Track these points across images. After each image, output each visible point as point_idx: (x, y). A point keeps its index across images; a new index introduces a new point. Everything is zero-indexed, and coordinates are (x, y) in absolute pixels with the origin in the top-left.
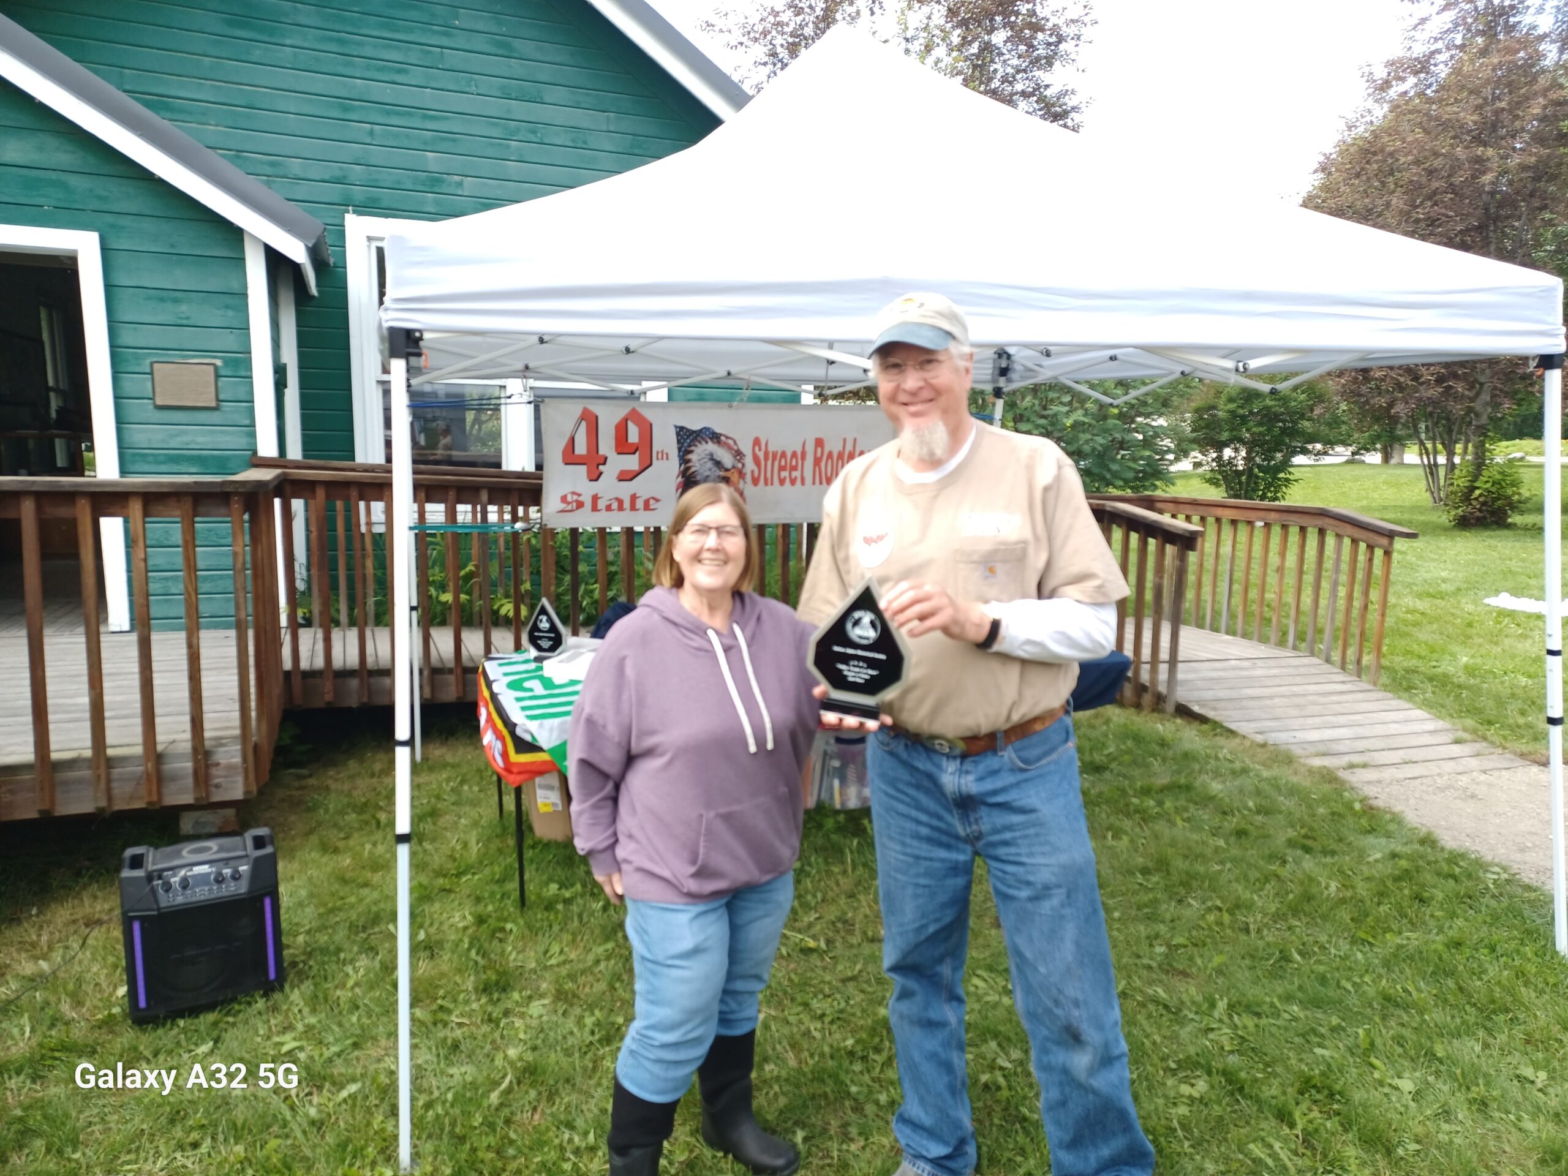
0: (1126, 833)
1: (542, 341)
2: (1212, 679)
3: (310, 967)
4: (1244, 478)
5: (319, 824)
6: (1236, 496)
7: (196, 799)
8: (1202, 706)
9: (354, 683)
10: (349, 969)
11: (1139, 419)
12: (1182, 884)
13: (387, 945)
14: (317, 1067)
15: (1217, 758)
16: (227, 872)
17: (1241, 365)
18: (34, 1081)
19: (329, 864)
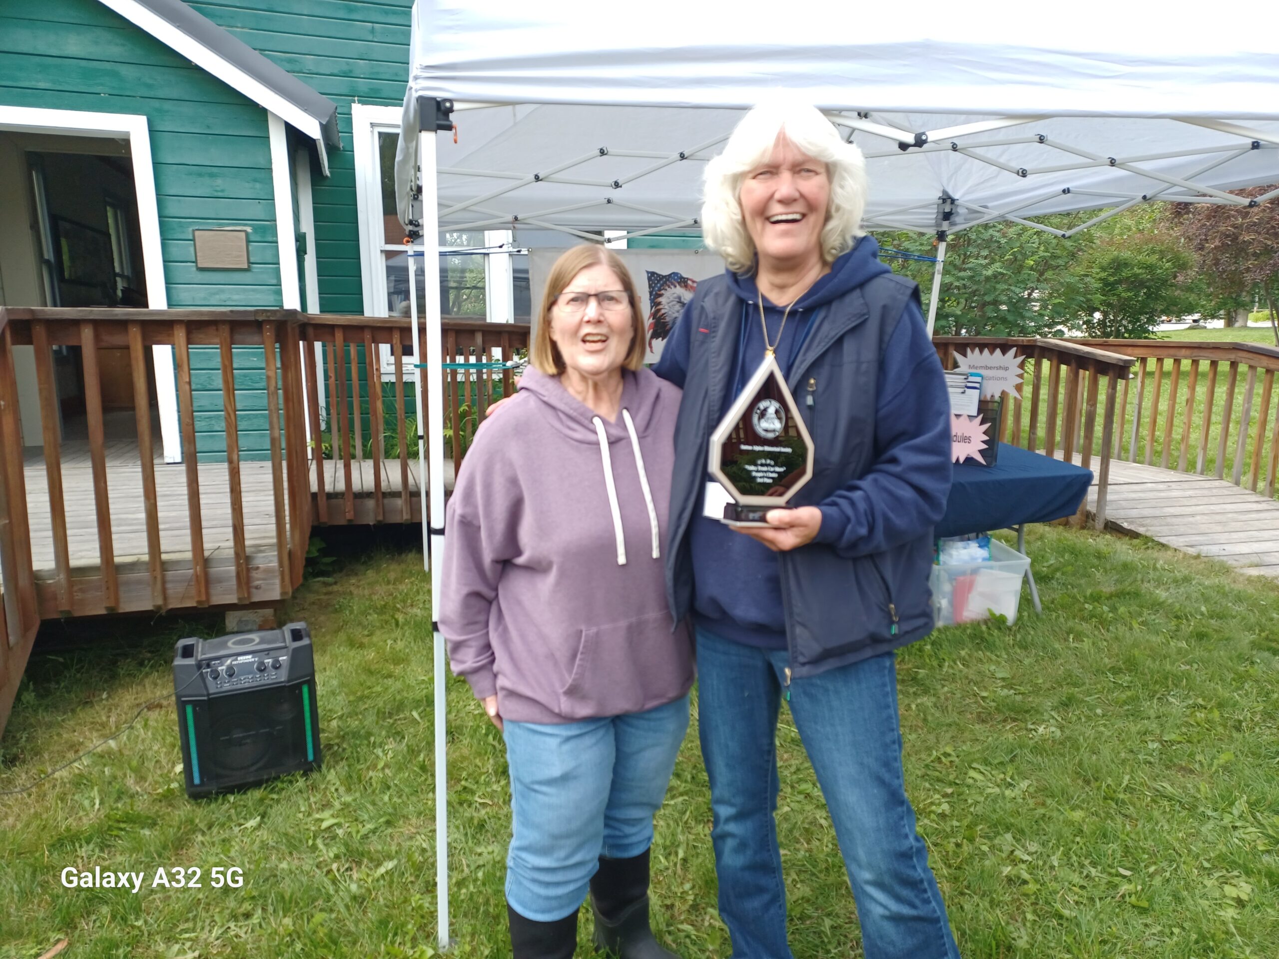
0: (1086, 636)
2: (1134, 500)
3: (344, 750)
5: (346, 623)
7: (239, 599)
9: (371, 503)
10: (379, 751)
12: (1156, 683)
13: (412, 730)
14: (355, 844)
16: (269, 661)
18: (102, 850)
19: (356, 657)
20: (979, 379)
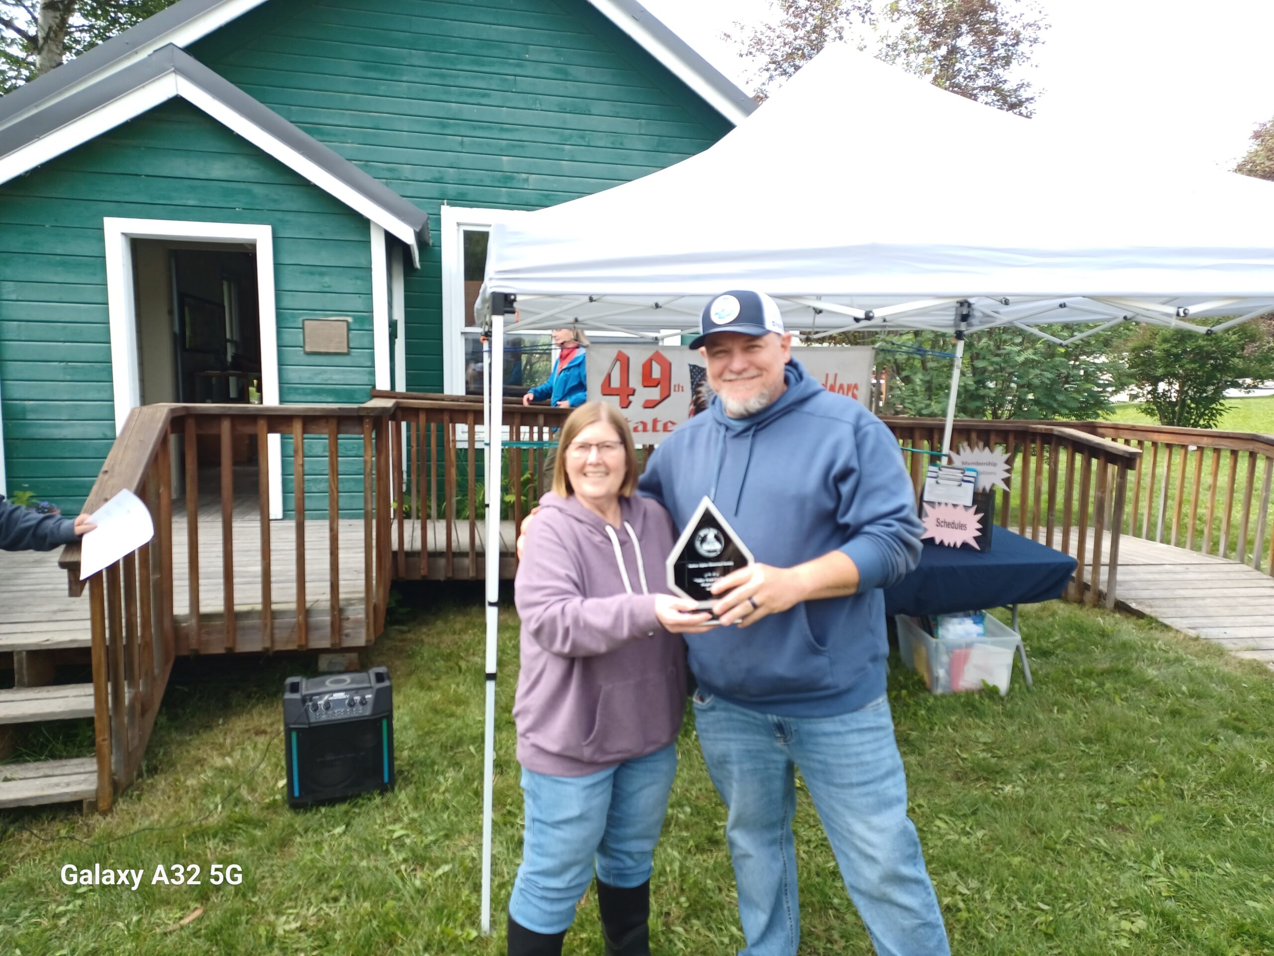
0: (1070, 708)
1: (591, 300)
2: (1149, 581)
3: (413, 775)
4: (1177, 409)
5: (417, 668)
6: (1171, 423)
7: (332, 645)
8: (1140, 604)
9: (442, 562)
10: (441, 778)
11: (1083, 357)
12: (1120, 752)
13: (468, 762)
14: (420, 851)
15: (1152, 648)
16: (357, 698)
17: (1181, 311)
18: (225, 843)
19: (425, 698)
20: (974, 474)
